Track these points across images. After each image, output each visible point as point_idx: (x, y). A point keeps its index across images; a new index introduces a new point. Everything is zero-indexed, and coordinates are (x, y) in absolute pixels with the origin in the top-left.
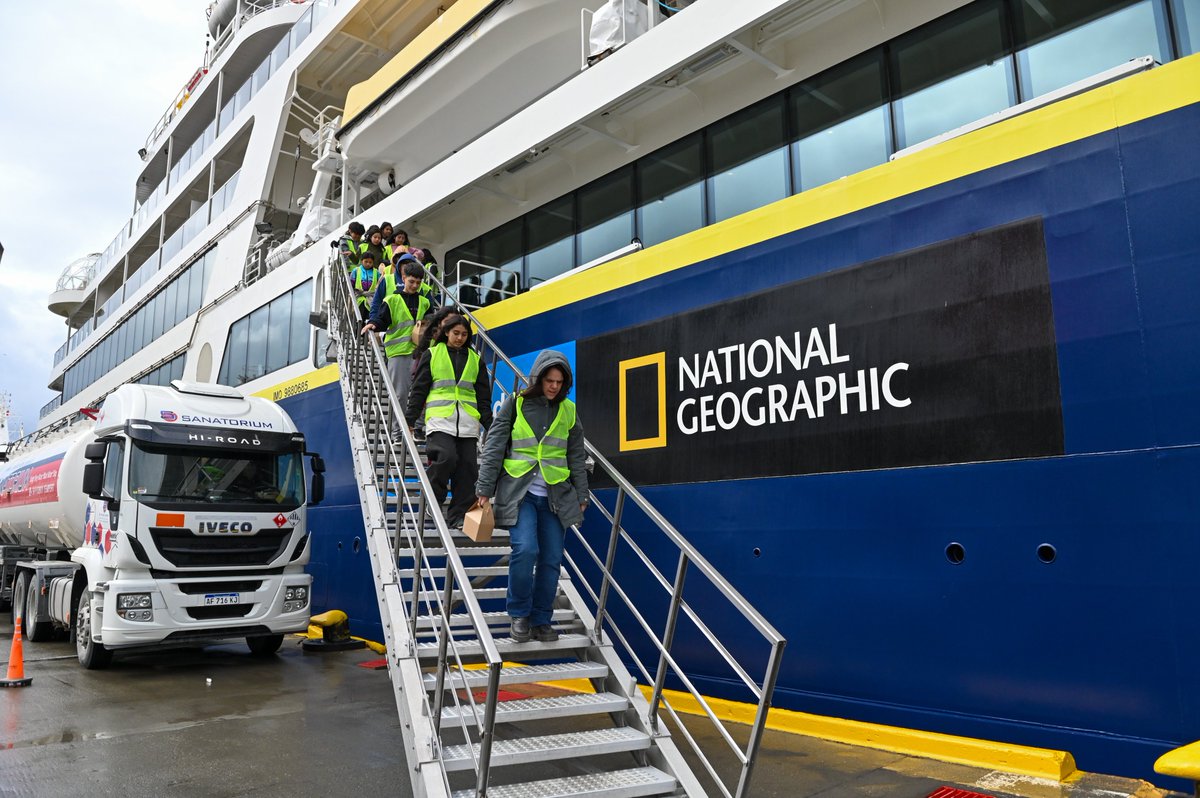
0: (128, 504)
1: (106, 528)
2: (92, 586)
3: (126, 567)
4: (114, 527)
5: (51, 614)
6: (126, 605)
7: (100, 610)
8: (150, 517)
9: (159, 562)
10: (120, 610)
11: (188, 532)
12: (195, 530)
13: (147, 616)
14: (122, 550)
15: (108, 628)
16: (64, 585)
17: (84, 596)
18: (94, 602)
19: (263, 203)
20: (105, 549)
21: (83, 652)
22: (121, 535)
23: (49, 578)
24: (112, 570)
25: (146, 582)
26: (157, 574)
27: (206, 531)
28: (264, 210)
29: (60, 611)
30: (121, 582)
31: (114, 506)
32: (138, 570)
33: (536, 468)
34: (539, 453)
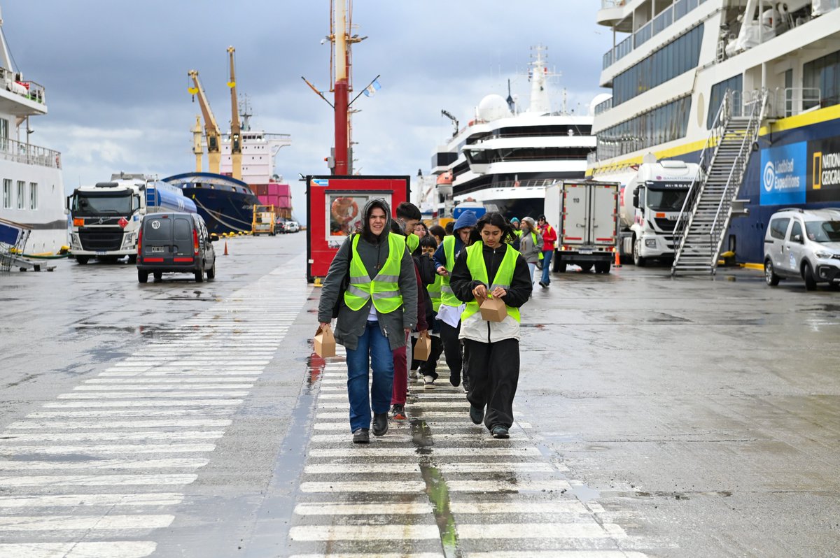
0: (647, 209)
1: (641, 218)
2: (638, 238)
3: (647, 231)
4: (643, 217)
5: (625, 251)
6: (649, 243)
7: (640, 245)
8: (654, 214)
9: (658, 229)
10: (647, 245)
11: (666, 220)
12: (669, 218)
13: (655, 247)
14: (646, 225)
15: (643, 250)
16: (629, 240)
17: (636, 242)
18: (639, 242)
19: (724, 8)
20: (641, 225)
21: (636, 261)
22: (645, 220)
23: (623, 238)
24: (643, 232)
25: (654, 236)
26: (657, 233)
27: (672, 219)
28: (725, 12)
29: (628, 250)
30: (646, 236)
31: (643, 210)
32: (651, 232)
33: (370, 302)
34: (373, 287)
